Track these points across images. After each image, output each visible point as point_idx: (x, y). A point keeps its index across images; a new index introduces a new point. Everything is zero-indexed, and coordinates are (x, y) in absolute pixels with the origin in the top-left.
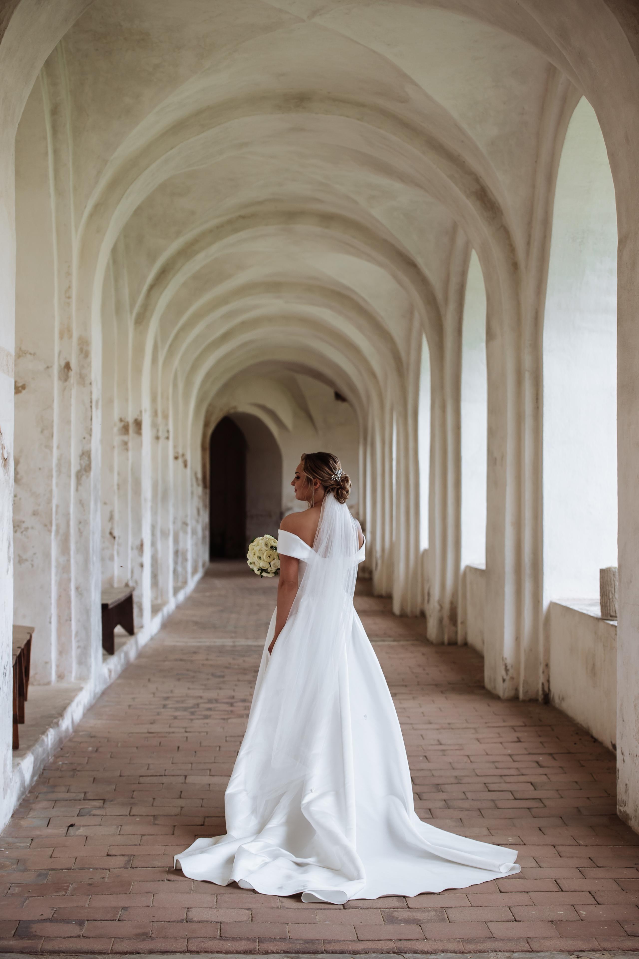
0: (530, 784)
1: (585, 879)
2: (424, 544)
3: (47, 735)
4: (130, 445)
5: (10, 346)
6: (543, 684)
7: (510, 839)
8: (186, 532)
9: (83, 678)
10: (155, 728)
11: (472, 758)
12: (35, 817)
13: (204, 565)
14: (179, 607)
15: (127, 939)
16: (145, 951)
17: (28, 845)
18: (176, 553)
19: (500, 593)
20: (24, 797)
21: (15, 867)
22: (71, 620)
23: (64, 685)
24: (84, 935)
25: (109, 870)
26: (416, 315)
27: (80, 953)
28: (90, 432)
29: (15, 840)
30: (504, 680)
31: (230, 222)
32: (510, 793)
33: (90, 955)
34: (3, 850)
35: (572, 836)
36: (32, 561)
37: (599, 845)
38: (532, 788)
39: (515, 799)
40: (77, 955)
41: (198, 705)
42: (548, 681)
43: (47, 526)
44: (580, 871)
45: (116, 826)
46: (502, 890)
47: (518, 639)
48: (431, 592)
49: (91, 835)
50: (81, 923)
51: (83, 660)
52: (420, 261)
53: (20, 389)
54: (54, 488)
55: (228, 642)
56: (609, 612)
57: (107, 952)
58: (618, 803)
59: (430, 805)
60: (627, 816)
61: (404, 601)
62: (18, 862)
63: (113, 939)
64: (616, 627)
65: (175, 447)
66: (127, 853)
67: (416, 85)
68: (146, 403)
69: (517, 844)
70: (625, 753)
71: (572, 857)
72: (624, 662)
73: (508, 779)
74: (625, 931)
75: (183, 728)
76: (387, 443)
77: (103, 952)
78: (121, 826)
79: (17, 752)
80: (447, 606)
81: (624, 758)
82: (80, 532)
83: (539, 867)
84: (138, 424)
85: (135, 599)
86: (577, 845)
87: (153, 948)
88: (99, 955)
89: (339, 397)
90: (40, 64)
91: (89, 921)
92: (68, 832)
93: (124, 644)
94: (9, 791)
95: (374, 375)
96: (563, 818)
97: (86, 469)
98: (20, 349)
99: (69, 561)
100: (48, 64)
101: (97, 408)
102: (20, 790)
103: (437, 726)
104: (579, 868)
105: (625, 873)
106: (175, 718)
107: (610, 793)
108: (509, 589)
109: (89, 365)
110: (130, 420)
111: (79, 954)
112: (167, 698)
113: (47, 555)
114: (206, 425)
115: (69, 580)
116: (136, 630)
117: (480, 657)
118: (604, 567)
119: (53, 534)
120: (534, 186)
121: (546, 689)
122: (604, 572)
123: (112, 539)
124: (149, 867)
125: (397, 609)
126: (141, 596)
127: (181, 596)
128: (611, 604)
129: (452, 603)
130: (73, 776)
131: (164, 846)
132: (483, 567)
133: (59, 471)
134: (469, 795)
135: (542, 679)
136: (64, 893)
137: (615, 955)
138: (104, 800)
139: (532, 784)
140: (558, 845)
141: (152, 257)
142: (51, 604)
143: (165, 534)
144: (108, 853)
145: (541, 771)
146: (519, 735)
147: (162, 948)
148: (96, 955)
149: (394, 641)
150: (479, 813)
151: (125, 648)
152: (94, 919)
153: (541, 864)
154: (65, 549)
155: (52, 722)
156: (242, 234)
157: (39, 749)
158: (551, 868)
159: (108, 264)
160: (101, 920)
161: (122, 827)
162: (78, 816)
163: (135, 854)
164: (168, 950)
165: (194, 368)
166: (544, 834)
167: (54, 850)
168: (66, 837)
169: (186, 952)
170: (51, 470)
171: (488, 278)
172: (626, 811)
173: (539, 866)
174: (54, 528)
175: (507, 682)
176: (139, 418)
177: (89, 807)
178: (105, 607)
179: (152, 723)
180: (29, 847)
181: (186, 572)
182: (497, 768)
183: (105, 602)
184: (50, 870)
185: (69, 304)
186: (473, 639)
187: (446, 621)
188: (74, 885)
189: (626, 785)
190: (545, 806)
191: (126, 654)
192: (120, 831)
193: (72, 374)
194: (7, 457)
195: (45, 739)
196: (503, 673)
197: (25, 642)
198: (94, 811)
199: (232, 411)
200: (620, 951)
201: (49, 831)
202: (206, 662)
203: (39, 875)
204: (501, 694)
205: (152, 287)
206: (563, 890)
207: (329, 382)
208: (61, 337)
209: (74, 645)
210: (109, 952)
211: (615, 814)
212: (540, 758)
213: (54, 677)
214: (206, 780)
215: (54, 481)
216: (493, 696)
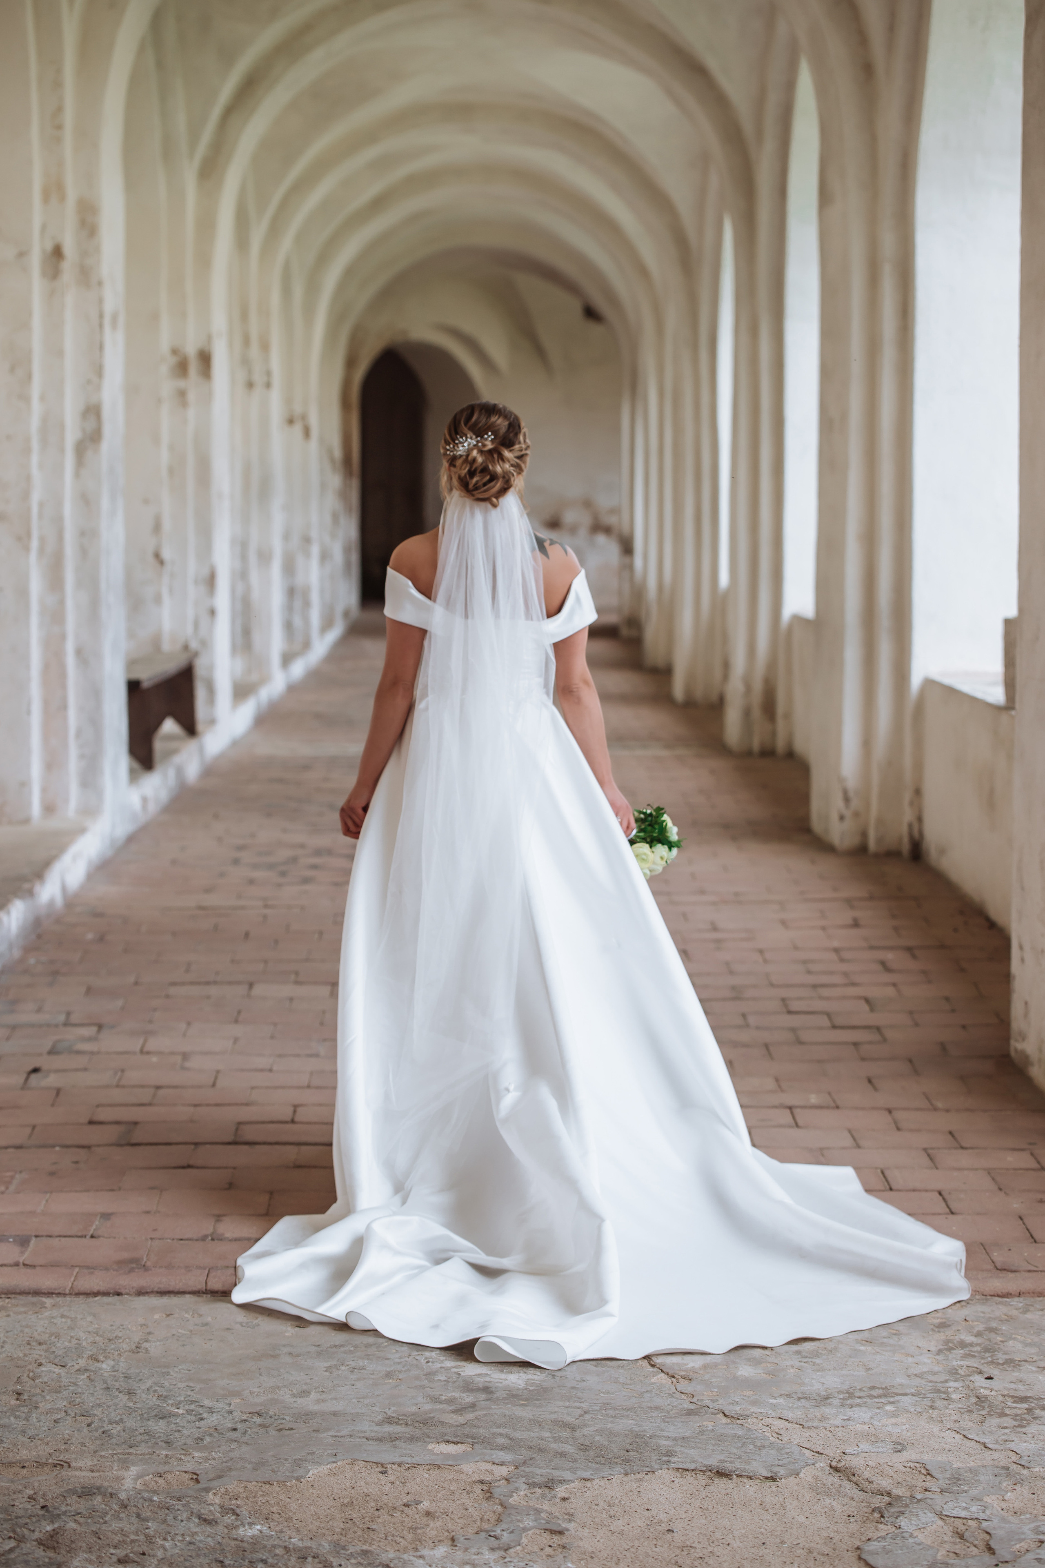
0: (863, 1002)
1: (934, 1170)
2: (724, 576)
3: (8, 913)
4: (191, 397)
6: (910, 826)
7: (813, 1098)
8: (307, 555)
9: (90, 811)
10: (211, 900)
11: (768, 955)
13: (346, 614)
14: (292, 689)
15: (101, 1270)
16: (131, 1290)
18: (291, 592)
19: (836, 663)
22: (66, 709)
23: (53, 823)
24: (26, 1262)
25: (89, 1148)
27: (15, 1293)
28: (99, 371)
30: (842, 818)
32: (825, 1017)
33: (33, 1297)
35: (924, 1094)
37: (969, 1110)
38: (866, 1008)
39: (834, 1027)
40: (8, 1298)
41: (294, 860)
42: (920, 819)
43: (23, 539)
44: (928, 1155)
45: (113, 1072)
47: (867, 743)
48: (731, 662)
49: (67, 1087)
50: (23, 1242)
51: (91, 779)
52: (712, 63)
54: (35, 472)
57: (64, 1292)
58: (1012, 1037)
60: (1026, 1058)
61: (690, 677)
63: (77, 1270)
65: (288, 400)
66: (126, 1120)
68: (219, 321)
69: (823, 1106)
70: (1025, 947)
71: (919, 1131)
73: (825, 992)
74: (993, 1262)
75: (262, 899)
77: (56, 1292)
78: (123, 1071)
80: (758, 686)
81: (1023, 956)
82: (83, 552)
84: (205, 359)
85: (200, 672)
86: (930, 1110)
87: (145, 1285)
88: (48, 1297)
89: (591, 313)
91: (38, 1239)
92: (28, 1081)
93: (174, 752)
95: (646, 273)
96: (913, 1061)
97: (93, 437)
99: (62, 602)
101: (114, 329)
103: (714, 898)
104: (927, 1150)
105: (1009, 1159)
106: (251, 882)
108: (852, 654)
109: (98, 248)
110: (191, 350)
111: (13, 1296)
112: (241, 848)
113: (23, 593)
114: (351, 363)
115: (63, 637)
116: (200, 726)
119: (33, 553)
121: (916, 833)
122: (1009, 625)
123: (159, 565)
124: (159, 1144)
125: (678, 690)
126: (211, 668)
127: (298, 669)
129: (767, 681)
130: (51, 984)
131: (193, 1107)
132: (812, 615)
133: (44, 442)
134: (752, 1020)
135: (908, 816)
136: (3, 1188)
137: (968, 1303)
138: (100, 1027)
139: (867, 1001)
140: (897, 1109)
141: (228, 57)
142: (29, 679)
143: (265, 557)
144: (93, 1120)
145: (888, 978)
146: (857, 914)
147: (162, 1286)
148: (42, 1297)
150: (765, 1051)
151: (177, 759)
152: (49, 1234)
153: (861, 1142)
154: (55, 581)
155: (20, 888)
158: (878, 1148)
160: (60, 1236)
161: (124, 1073)
162: (48, 1053)
163: (138, 1121)
164: (171, 1289)
165: (323, 259)
166: (876, 1089)
168: (22, 1091)
169: (204, 1293)
170: (28, 440)
171: (823, 92)
172: (1024, 1049)
173: (858, 1146)
174: (35, 544)
175: (847, 821)
176: (207, 348)
177: (72, 1038)
178: (133, 687)
179: (207, 891)
181: (309, 628)
182: (809, 972)
183: (135, 677)
185: (59, 139)
187: (757, 713)
188: (23, 1175)
189: (1026, 1003)
190: (884, 1040)
191: (180, 771)
192: (120, 1079)
193: (66, 265)
195: (5, 918)
196: (841, 803)
198: (80, 1044)
199: (398, 337)
200: (977, 1297)
204: (837, 842)
205: (229, 111)
206: (893, 1187)
207: (570, 287)
208: (46, 199)
209: (73, 752)
210: (67, 1291)
211: (1007, 1056)
212: (889, 956)
213: (36, 809)
214: (287, 990)
215: (35, 459)
216: (823, 846)
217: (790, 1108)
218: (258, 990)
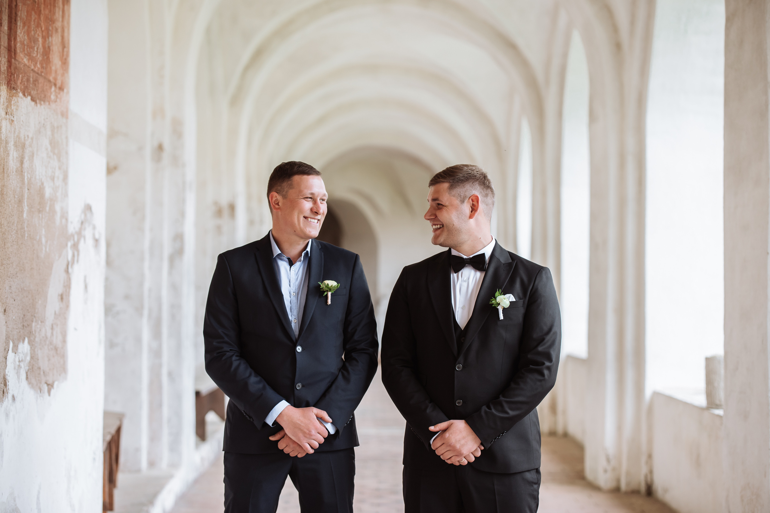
4: (224, 229)
5: (102, 127)
6: (646, 477)
9: (175, 465)
19: (601, 382)
22: (162, 406)
23: (154, 473)
26: (516, 98)
28: (182, 214)
30: (605, 471)
36: (123, 345)
42: (651, 472)
43: (139, 310)
47: (619, 428)
51: (175, 447)
52: (520, 42)
53: (112, 170)
54: (146, 271)
56: (713, 400)
68: (241, 186)
82: (173, 317)
84: (232, 208)
93: (217, 430)
97: (179, 252)
98: (112, 129)
99: (160, 346)
101: (190, 190)
108: (611, 377)
109: (183, 145)
110: (224, 203)
113: (138, 340)
115: (160, 366)
117: (581, 448)
118: (709, 354)
119: (145, 318)
121: (649, 479)
122: (708, 361)
128: (716, 393)
132: (585, 357)
133: (151, 254)
135: (644, 470)
141: (246, 38)
142: (142, 390)
151: (217, 434)
154: (157, 334)
159: (202, 44)
170: (143, 253)
171: (591, 59)
174: (146, 312)
175: (608, 472)
176: (233, 202)
178: (198, 394)
183: (198, 388)
185: (162, 84)
186: (574, 430)
193: (166, 155)
194: (99, 238)
196: (605, 463)
197: (115, 428)
204: (602, 485)
205: (248, 68)
208: (154, 117)
209: (166, 432)
213: (144, 464)
215: (146, 264)
216: (593, 487)
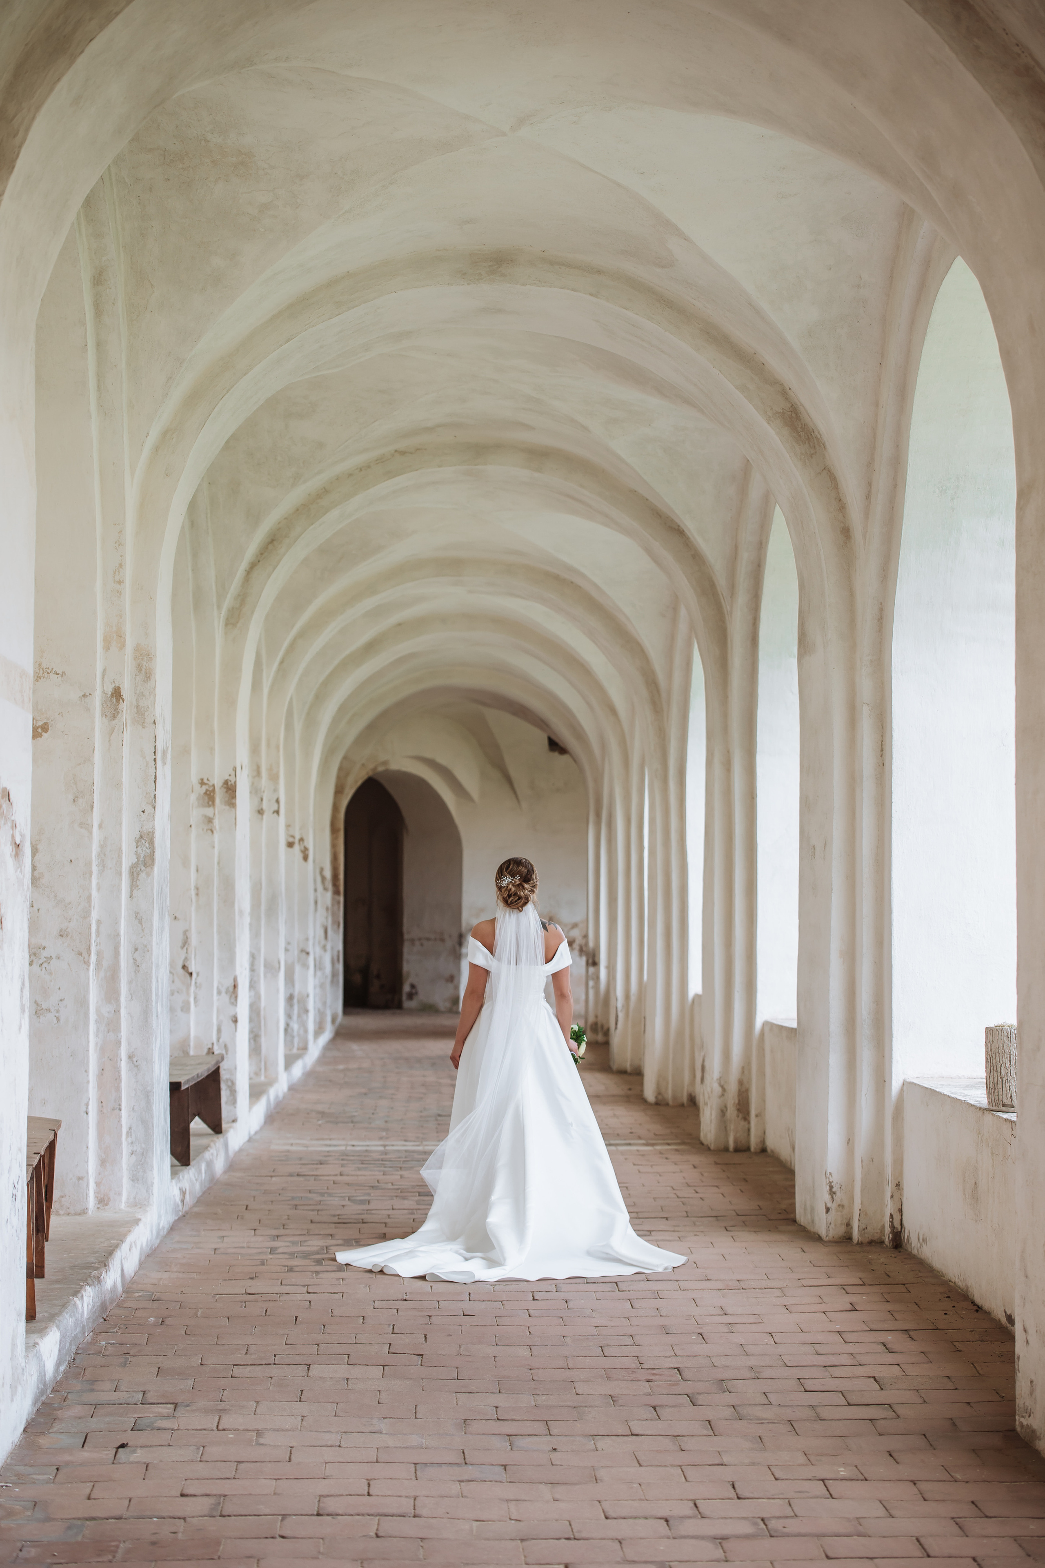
0: (872, 1380)
1: (965, 1538)
2: (695, 986)
3: (82, 1298)
4: (216, 822)
5: (26, 661)
6: (891, 1216)
7: (842, 1471)
8: (305, 966)
9: (140, 1204)
10: (257, 1286)
11: (777, 1338)
12: (62, 1431)
13: (334, 1020)
14: (292, 1088)
17: (51, 1477)
18: (290, 998)
19: (820, 1067)
20: (43, 1398)
21: (29, 1513)
22: (120, 1110)
23: (108, 1215)
25: (184, 1519)
26: (683, 612)
28: (153, 802)
29: (31, 1470)
30: (828, 1210)
31: (381, 460)
32: (840, 1395)
34: (10, 1486)
35: (943, 1466)
36: (58, 1011)
37: (987, 1482)
38: (876, 1386)
39: (849, 1405)
42: (900, 1211)
43: (83, 955)
44: (957, 1524)
45: (195, 1447)
46: (830, 1554)
47: (849, 1142)
48: (707, 1064)
49: (155, 1462)
51: (139, 1175)
52: (690, 525)
53: (40, 730)
54: (94, 893)
55: (375, 1146)
56: (1000, 1098)
58: (1017, 1412)
59: (709, 1414)
60: (1033, 1434)
61: (661, 1079)
62: (35, 1505)
64: (1012, 1122)
65: (288, 826)
66: (215, 1492)
67: (687, 239)
68: (242, 756)
69: (852, 1478)
70: (1030, 1331)
71: (944, 1501)
72: (1027, 1181)
73: (837, 1372)
75: (304, 1286)
76: (633, 822)
78: (204, 1447)
79: (33, 1325)
80: (733, 1088)
81: (1028, 1338)
82: (136, 965)
83: (889, 1517)
84: (230, 789)
85: (224, 1075)
86: (951, 1481)
89: (555, 745)
90: (78, 201)
92: (117, 1456)
93: (206, 1148)
94: (20, 1389)
95: (613, 711)
96: (927, 1436)
97: (146, 861)
98: (40, 665)
99: (117, 1011)
100: (88, 203)
101: (164, 763)
102: (38, 1388)
103: (719, 1285)
104: (955, 1519)
105: (1032, 1527)
106: (291, 1270)
107: (1004, 1395)
108: (835, 1061)
109: (153, 692)
110: (217, 782)
112: (276, 1238)
113: (82, 1003)
114: (339, 791)
115: (119, 1043)
116: (225, 1125)
117: (789, 1172)
118: (993, 1024)
119: (92, 967)
120: (877, 404)
121: (897, 1224)
122: (993, 1034)
123: (188, 976)
124: (250, 1515)
125: (650, 1093)
126: (233, 1070)
127: (298, 1070)
128: (1004, 1085)
129: (741, 1083)
130: (124, 1365)
131: (275, 1480)
132: (794, 1025)
133: (103, 865)
134: (773, 1397)
135: (889, 1208)
136: (110, 1557)
138: (176, 1405)
139: (875, 1380)
140: (921, 1481)
141: (254, 517)
142: (88, 1082)
143: (271, 968)
144: (184, 1492)
145: (890, 1358)
146: (854, 1299)
149: (647, 1145)
150: (790, 1428)
151: (207, 1155)
153: (893, 1512)
154: (111, 993)
155: (90, 1276)
156: (402, 480)
157: (68, 1320)
158: (910, 1518)
159: (183, 528)
161: (206, 1448)
162: (132, 1430)
163: (226, 1493)
165: (320, 698)
166: (898, 1463)
167: (93, 1486)
168: (113, 1466)
170: (89, 864)
171: (802, 553)
172: (1030, 1424)
173: (890, 1515)
174: (93, 958)
175: (832, 1212)
176: (232, 779)
177: (151, 1415)
178: (175, 1087)
179: (252, 1278)
180: (52, 1481)
181: (306, 1031)
182: (818, 1354)
183: (176, 1079)
184: (87, 1519)
185: (119, 593)
186: (776, 1143)
187: (731, 1112)
188: (128, 1545)
189: (1032, 1382)
190: (898, 1416)
191: (209, 1165)
192: (202, 1455)
193: (123, 706)
194: (21, 842)
195: (79, 1303)
196: (827, 1197)
197: (46, 1144)
198: (160, 1421)
199: (381, 769)
201: (85, 1455)
202: (339, 1178)
203: (69, 1528)
204: (823, 1233)
205: (253, 566)
206: (930, 1555)
207: (540, 723)
208: (107, 648)
209: (125, 1149)
211: (1014, 1430)
212: (889, 1338)
213: (91, 1201)
214: (343, 1371)
215: (94, 881)
216: (810, 1236)
217: (823, 1480)
218: (315, 1370)
